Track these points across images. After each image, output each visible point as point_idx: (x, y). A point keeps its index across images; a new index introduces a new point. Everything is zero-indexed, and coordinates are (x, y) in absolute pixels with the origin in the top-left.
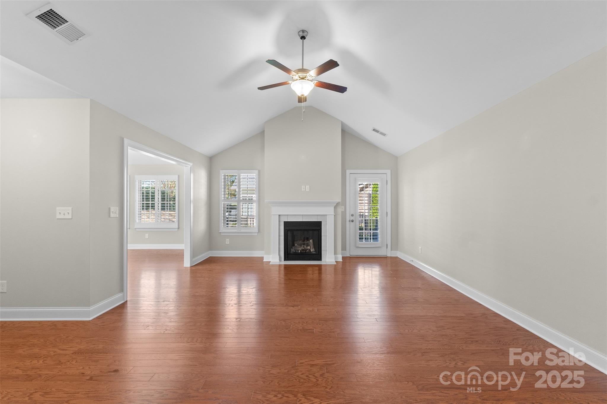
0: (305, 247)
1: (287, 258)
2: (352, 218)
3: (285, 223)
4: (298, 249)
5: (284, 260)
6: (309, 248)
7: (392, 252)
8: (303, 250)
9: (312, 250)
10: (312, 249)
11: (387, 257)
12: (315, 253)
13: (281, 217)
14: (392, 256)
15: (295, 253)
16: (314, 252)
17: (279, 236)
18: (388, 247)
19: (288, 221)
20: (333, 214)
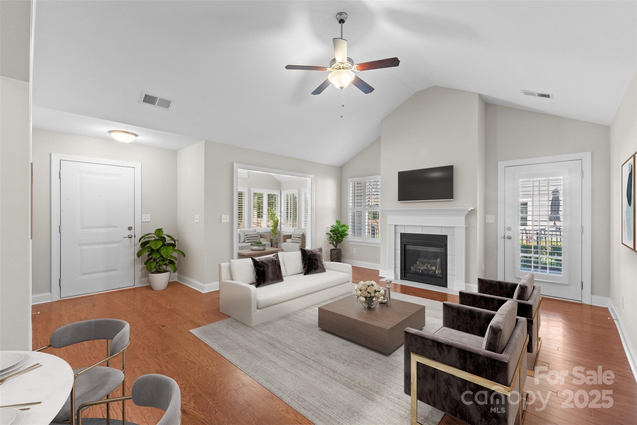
0: (429, 266)
1: (404, 277)
2: (508, 234)
3: (402, 235)
4: (420, 268)
5: (401, 279)
6: (434, 268)
7: (594, 297)
8: (425, 270)
9: (437, 272)
10: (438, 270)
11: (582, 304)
12: (441, 276)
13: (398, 228)
14: (593, 304)
15: (415, 273)
16: (440, 274)
17: (395, 250)
18: (584, 287)
19: (405, 233)
20: (464, 226)
